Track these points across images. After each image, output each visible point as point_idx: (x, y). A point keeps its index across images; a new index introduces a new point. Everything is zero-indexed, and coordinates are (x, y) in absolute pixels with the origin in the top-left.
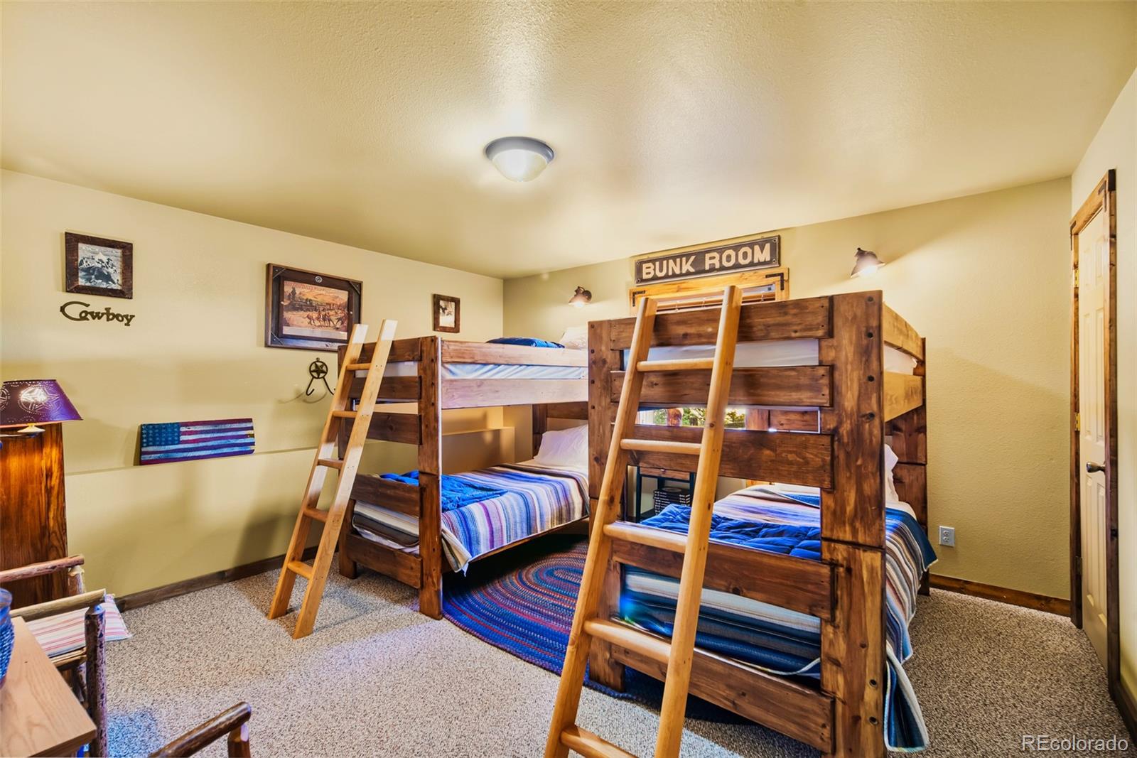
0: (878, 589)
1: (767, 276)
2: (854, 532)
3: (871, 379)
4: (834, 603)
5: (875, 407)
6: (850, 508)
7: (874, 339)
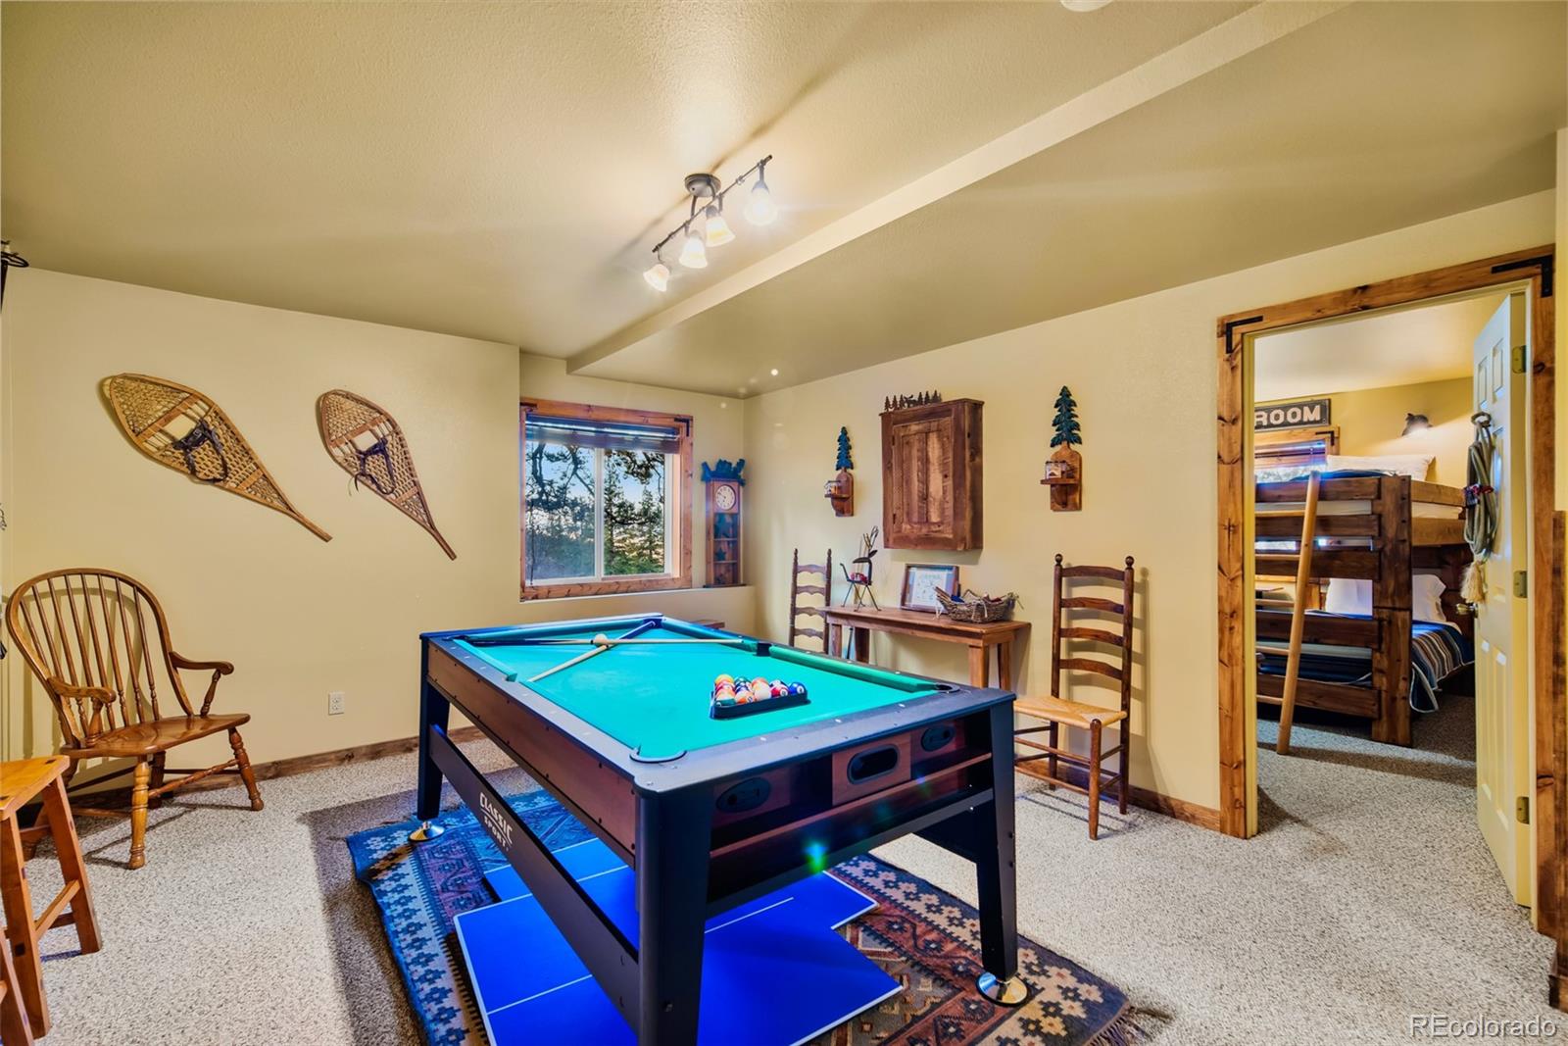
0: (1407, 630)
1: (1317, 434)
2: (1393, 602)
3: (1404, 521)
4: (1380, 640)
5: (1406, 536)
6: (1391, 589)
7: (1407, 500)
